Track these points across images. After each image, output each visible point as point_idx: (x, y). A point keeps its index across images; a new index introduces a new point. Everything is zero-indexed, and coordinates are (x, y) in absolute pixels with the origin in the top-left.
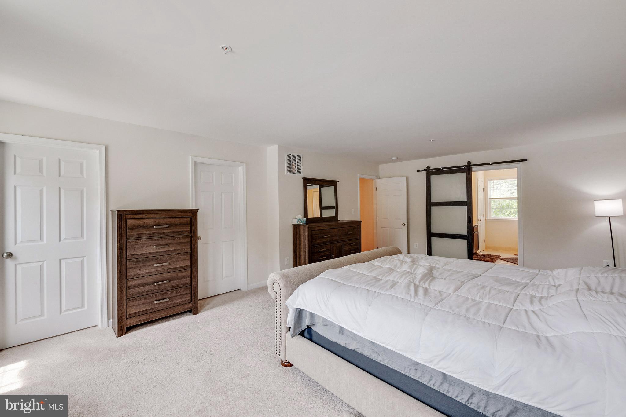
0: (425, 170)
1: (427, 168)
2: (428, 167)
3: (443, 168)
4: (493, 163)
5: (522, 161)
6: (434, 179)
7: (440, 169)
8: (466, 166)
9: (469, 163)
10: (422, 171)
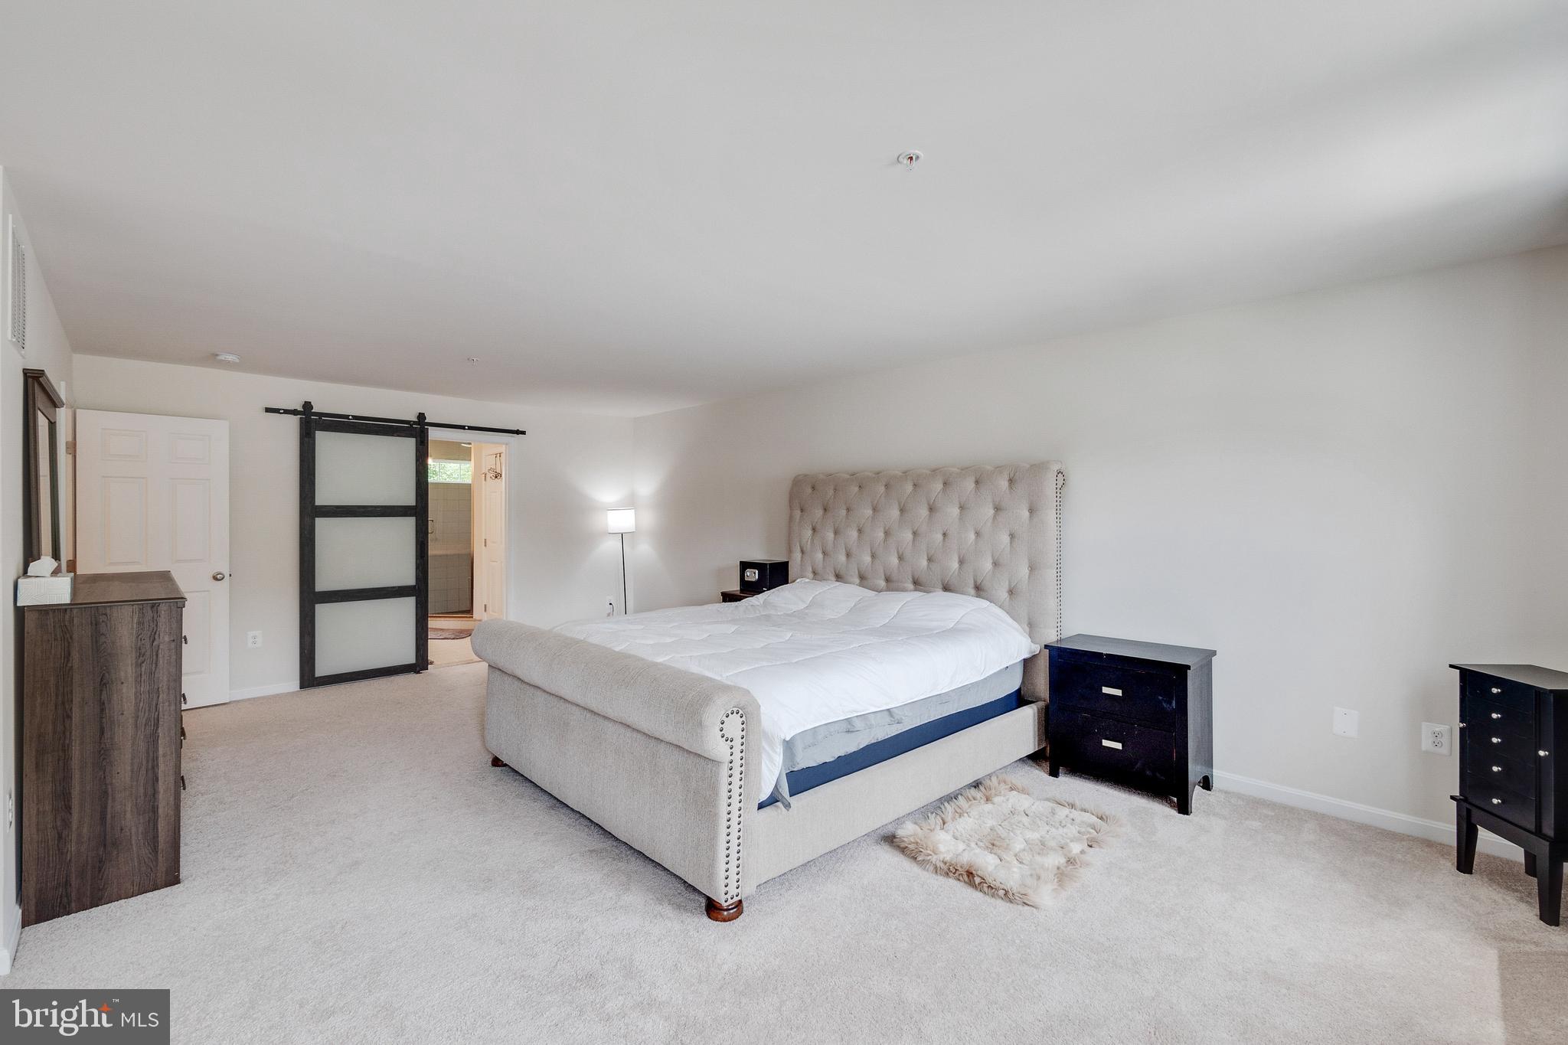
0: (294, 412)
1: (304, 406)
2: (307, 405)
3: (355, 417)
4: (471, 428)
5: (518, 432)
6: (326, 442)
7: (347, 417)
8: (415, 423)
9: (421, 416)
10: (287, 412)
